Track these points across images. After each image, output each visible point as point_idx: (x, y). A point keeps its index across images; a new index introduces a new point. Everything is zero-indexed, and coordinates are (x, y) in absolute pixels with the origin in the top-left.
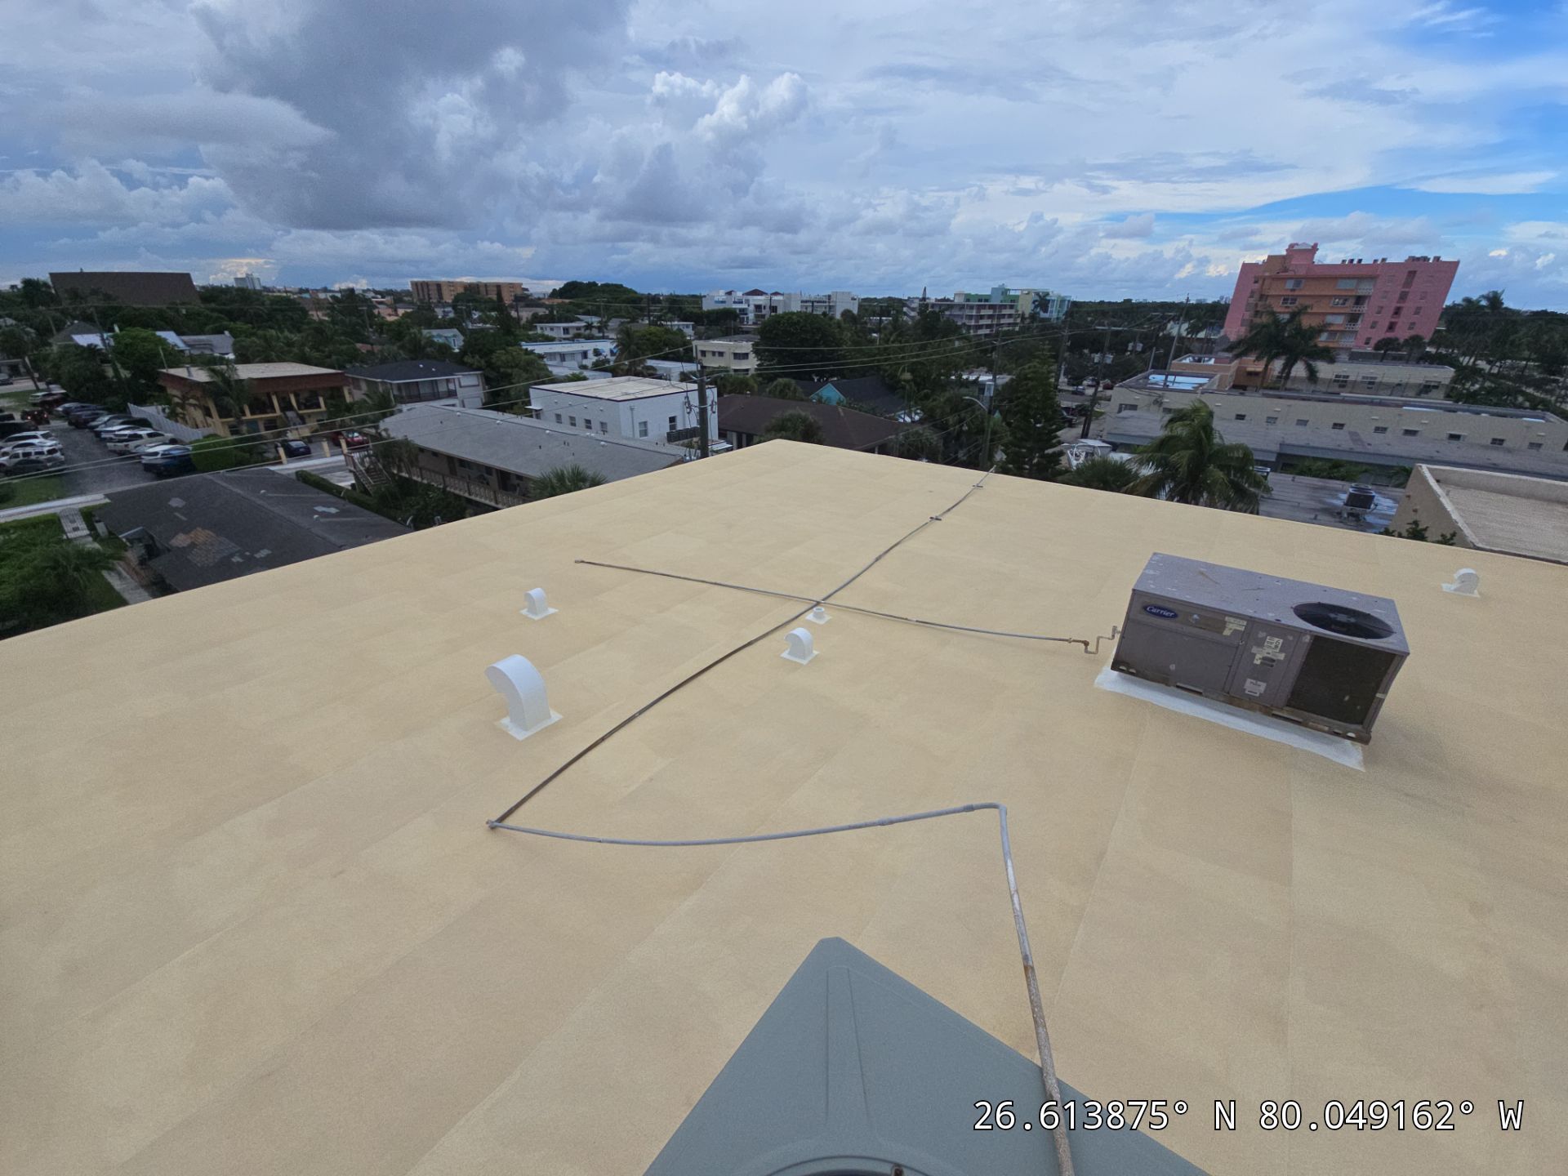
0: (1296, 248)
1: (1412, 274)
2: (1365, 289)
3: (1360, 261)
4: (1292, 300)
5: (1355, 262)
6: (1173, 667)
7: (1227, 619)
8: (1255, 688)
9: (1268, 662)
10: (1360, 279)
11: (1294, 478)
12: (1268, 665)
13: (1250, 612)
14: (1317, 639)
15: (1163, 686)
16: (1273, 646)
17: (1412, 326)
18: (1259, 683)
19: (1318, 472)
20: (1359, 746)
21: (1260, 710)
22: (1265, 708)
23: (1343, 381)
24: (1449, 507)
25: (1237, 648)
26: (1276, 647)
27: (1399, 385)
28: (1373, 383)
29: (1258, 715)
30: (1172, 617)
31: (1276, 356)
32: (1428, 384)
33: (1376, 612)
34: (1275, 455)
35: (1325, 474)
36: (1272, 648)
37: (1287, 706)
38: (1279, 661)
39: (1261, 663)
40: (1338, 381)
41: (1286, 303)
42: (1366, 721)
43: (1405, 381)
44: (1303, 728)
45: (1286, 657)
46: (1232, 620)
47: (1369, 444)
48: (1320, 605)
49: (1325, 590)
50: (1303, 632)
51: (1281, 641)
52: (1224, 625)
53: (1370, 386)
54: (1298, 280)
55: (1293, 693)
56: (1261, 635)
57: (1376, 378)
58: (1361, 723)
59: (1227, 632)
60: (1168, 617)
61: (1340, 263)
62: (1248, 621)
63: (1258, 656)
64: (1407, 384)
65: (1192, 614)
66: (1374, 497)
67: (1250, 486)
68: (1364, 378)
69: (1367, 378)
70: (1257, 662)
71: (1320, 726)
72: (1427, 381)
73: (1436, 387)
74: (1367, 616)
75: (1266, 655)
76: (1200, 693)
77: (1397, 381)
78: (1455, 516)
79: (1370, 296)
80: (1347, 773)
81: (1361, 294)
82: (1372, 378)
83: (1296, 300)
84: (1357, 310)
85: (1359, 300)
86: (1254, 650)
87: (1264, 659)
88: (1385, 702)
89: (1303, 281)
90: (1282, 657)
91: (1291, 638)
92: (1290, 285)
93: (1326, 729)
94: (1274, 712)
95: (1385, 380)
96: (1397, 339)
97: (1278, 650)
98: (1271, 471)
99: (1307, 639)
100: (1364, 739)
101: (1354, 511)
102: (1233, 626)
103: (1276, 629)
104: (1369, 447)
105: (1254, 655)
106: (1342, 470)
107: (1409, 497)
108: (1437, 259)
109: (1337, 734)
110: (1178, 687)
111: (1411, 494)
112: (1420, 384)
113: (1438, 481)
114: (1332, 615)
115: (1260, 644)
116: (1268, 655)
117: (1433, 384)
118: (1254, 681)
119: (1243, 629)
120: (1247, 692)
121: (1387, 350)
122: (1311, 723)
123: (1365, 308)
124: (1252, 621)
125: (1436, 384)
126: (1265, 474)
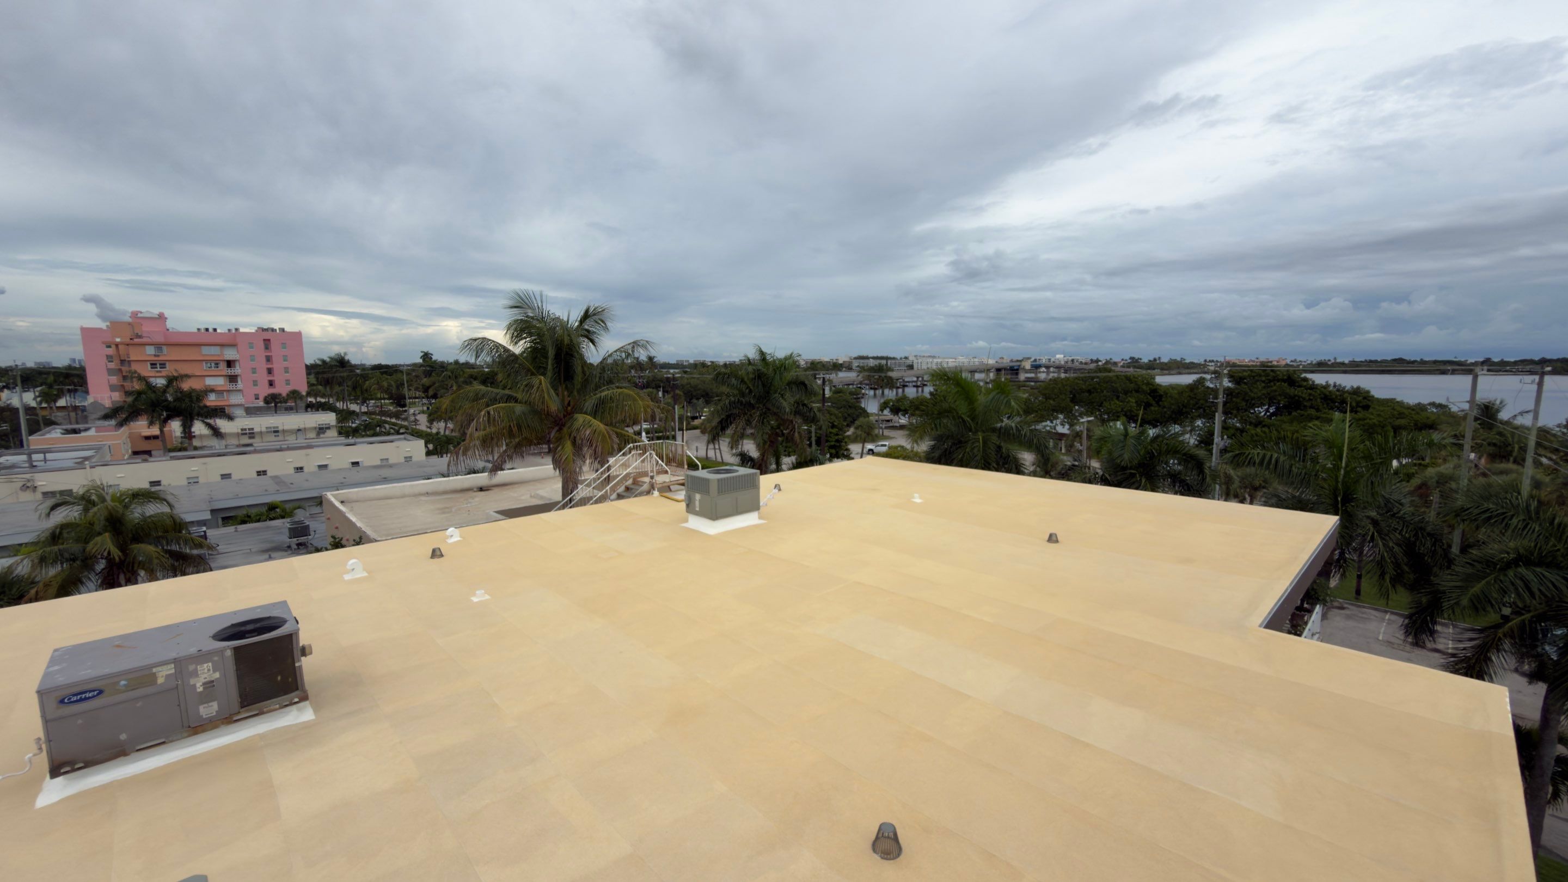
0: (140, 315)
1: (267, 342)
2: (230, 354)
3: (215, 330)
4: (160, 364)
5: (211, 330)
6: (123, 737)
7: (154, 670)
8: (209, 710)
9: (209, 685)
10: (222, 345)
11: (236, 528)
12: (210, 687)
13: (173, 655)
14: (236, 650)
15: (122, 758)
16: (206, 671)
17: (288, 382)
18: (210, 704)
19: (258, 518)
20: (306, 704)
21: (223, 723)
22: (227, 719)
23: (250, 433)
24: (353, 519)
25: (177, 687)
26: (209, 670)
27: (299, 430)
28: (277, 432)
29: (224, 729)
30: (98, 694)
31: (169, 417)
32: (321, 426)
33: (275, 613)
34: (209, 512)
35: (264, 517)
36: (206, 673)
37: (242, 707)
38: (217, 679)
39: (204, 688)
40: (246, 434)
41: (156, 368)
42: (300, 687)
43: (302, 426)
44: (262, 716)
45: (220, 674)
46: (159, 669)
47: (292, 484)
48: (233, 625)
49: (235, 613)
50: (221, 652)
51: (210, 664)
52: (154, 676)
53: (276, 434)
54: (158, 346)
55: (241, 696)
56: (191, 668)
57: (277, 427)
58: (297, 689)
59: (160, 680)
60: (94, 697)
61: (196, 331)
62: (174, 663)
63: (198, 685)
64: (305, 428)
65: (118, 682)
66: (308, 526)
67: (191, 548)
68: (267, 428)
69: (270, 428)
70: (201, 689)
71: (272, 708)
72: (319, 425)
73: (329, 428)
74: (269, 618)
75: (204, 681)
76: (163, 743)
77: (296, 427)
78: (359, 524)
79: (236, 360)
80: (307, 726)
81: (228, 359)
82: (274, 427)
83: (165, 364)
84: (230, 372)
85: (230, 364)
86: (192, 682)
87: (204, 684)
88: (303, 666)
89: (165, 348)
90: (217, 675)
91: (216, 658)
92: (150, 350)
93: (278, 706)
94: (235, 719)
95: (286, 428)
96: (280, 395)
97: (211, 672)
98: (207, 529)
99: (229, 653)
100: (304, 698)
101: (300, 541)
102: (163, 674)
103: (202, 657)
104: (292, 485)
105: (195, 685)
106: (278, 510)
107: (329, 519)
108: (282, 330)
109: (286, 706)
110: (138, 750)
111: (329, 516)
112: (315, 428)
113: (342, 502)
114: (243, 628)
115: (195, 674)
116: (206, 680)
117: (324, 426)
118: (206, 705)
119: (173, 671)
120: (204, 717)
121: (274, 403)
122: (265, 710)
123: (237, 370)
124: (176, 661)
125: (327, 426)
126: (203, 533)
